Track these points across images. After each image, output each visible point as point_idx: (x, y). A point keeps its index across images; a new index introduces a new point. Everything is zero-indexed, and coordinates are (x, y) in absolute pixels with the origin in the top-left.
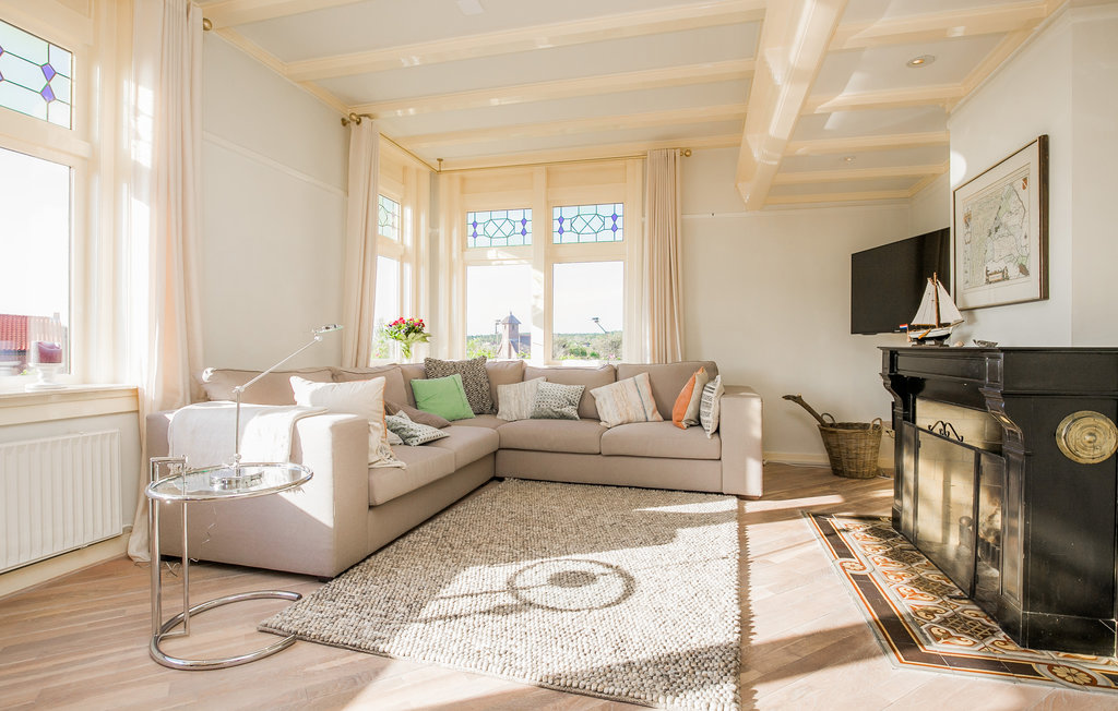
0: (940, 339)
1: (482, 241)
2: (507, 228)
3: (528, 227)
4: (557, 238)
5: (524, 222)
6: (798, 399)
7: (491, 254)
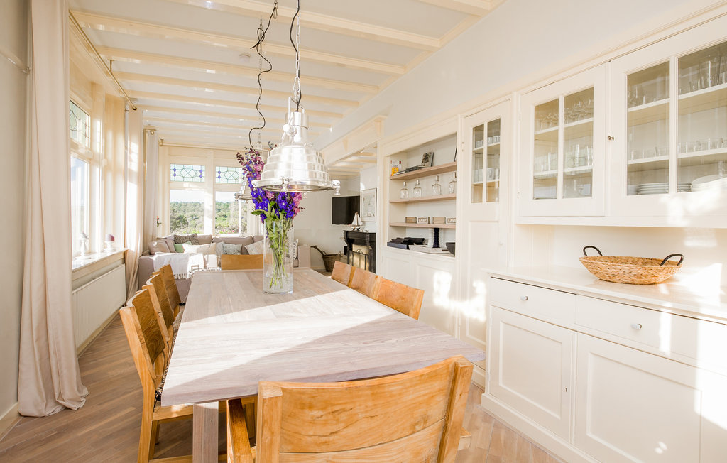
0: (358, 229)
1: (178, 178)
2: (192, 173)
3: (203, 174)
4: (217, 180)
5: (201, 171)
6: (315, 247)
7: (186, 185)
